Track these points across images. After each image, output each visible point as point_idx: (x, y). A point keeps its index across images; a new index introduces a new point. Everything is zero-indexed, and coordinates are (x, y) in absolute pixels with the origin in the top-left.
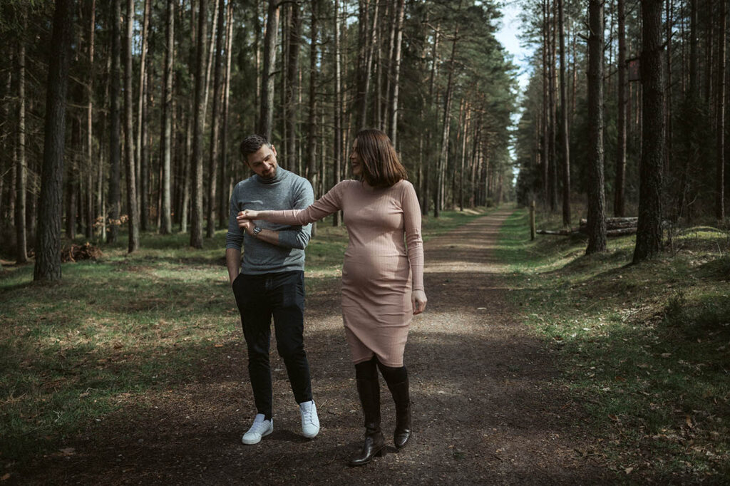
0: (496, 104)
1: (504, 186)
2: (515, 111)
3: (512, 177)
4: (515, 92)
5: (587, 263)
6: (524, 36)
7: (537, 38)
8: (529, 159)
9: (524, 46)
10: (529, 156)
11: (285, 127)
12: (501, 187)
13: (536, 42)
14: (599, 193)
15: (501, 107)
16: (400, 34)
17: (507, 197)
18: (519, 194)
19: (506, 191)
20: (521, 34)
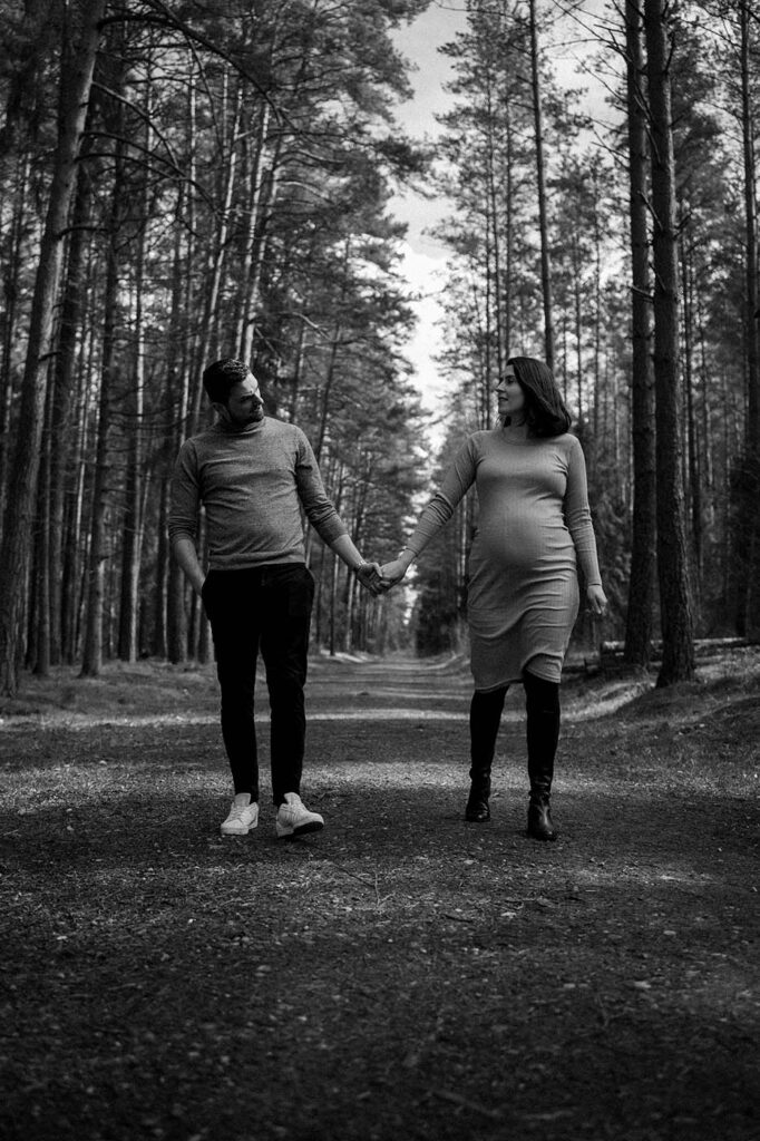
0: (395, 470)
1: (391, 623)
2: (420, 487)
3: (403, 607)
4: (423, 454)
6: (443, 358)
7: (466, 362)
8: (438, 573)
9: (443, 375)
10: (439, 569)
12: (386, 624)
13: (464, 368)
15: (402, 476)
16: (250, 329)
17: (396, 641)
18: (419, 634)
19: (394, 631)
20: (439, 355)
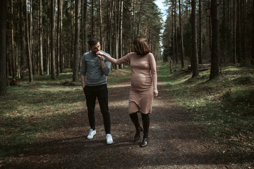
0: (156, 26)
1: (158, 55)
2: (162, 29)
3: (161, 52)
4: (162, 22)
5: (193, 80)
6: (165, 2)
7: (169, 3)
9: (165, 6)
10: (167, 44)
11: (83, 36)
12: (157, 55)
13: (169, 4)
14: (196, 56)
15: (157, 27)
16: (122, 2)
17: (160, 59)
18: (164, 57)
19: (159, 57)
20: (164, 2)
